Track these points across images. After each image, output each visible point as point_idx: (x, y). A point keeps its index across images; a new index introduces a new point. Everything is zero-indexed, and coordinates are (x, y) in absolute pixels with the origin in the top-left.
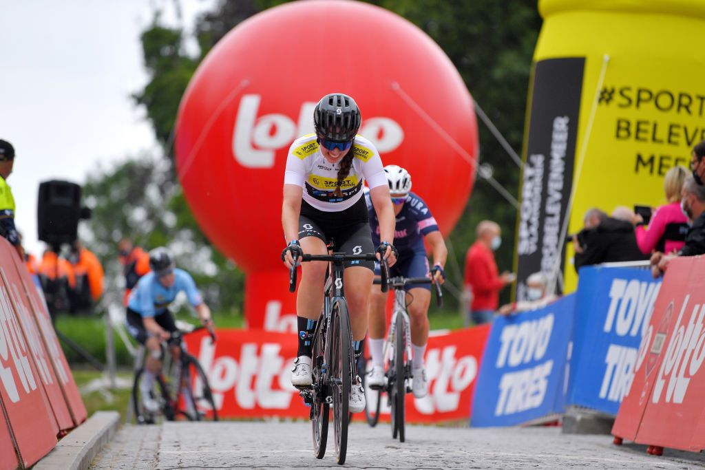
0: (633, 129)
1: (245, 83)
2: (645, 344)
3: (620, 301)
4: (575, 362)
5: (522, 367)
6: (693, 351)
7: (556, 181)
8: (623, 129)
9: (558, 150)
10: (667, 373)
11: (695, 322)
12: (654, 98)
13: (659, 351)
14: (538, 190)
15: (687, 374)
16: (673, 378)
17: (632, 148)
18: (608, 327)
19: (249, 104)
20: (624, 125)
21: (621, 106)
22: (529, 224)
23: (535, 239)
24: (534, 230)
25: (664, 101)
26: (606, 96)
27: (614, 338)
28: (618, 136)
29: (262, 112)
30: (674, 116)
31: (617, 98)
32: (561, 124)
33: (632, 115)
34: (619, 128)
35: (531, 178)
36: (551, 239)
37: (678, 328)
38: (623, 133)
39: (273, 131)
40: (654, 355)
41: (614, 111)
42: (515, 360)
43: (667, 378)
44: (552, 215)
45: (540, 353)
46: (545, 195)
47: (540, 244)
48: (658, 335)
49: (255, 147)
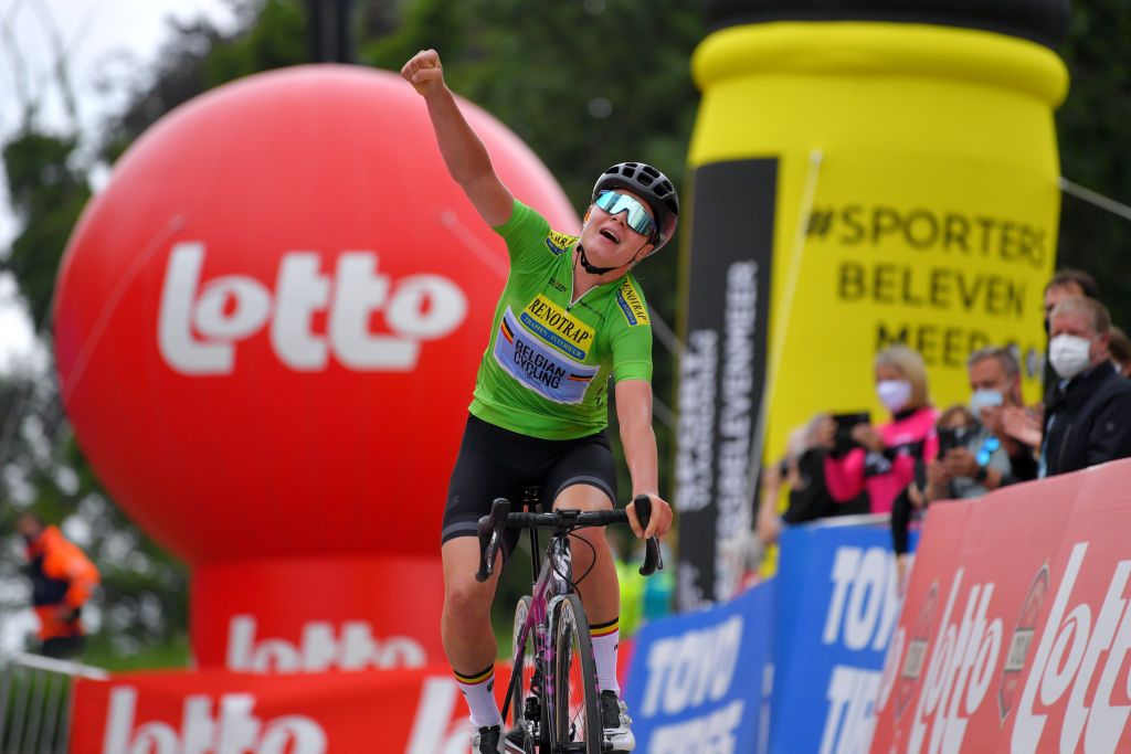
0: (869, 280)
1: (175, 222)
2: (892, 661)
3: (850, 588)
4: (775, 700)
5: (688, 714)
6: (971, 669)
7: (737, 378)
8: (850, 281)
9: (740, 323)
10: (929, 711)
11: (974, 616)
12: (903, 225)
13: (916, 674)
14: (707, 396)
15: (962, 713)
16: (939, 721)
17: (867, 314)
18: (830, 635)
19: (186, 261)
20: (852, 274)
21: (847, 241)
22: (695, 456)
23: (706, 483)
24: (704, 466)
25: (921, 230)
26: (819, 224)
27: (842, 654)
28: (843, 294)
29: (209, 273)
30: (938, 257)
31: (839, 228)
32: (742, 276)
33: (867, 255)
34: (844, 280)
35: (694, 374)
36: (734, 481)
37: (945, 630)
38: (852, 289)
39: (230, 307)
40: (909, 680)
41: (834, 250)
42: (675, 702)
43: (929, 720)
44: (733, 439)
45: (720, 687)
46: (719, 403)
47: (715, 491)
48: (913, 645)
49: (197, 336)
